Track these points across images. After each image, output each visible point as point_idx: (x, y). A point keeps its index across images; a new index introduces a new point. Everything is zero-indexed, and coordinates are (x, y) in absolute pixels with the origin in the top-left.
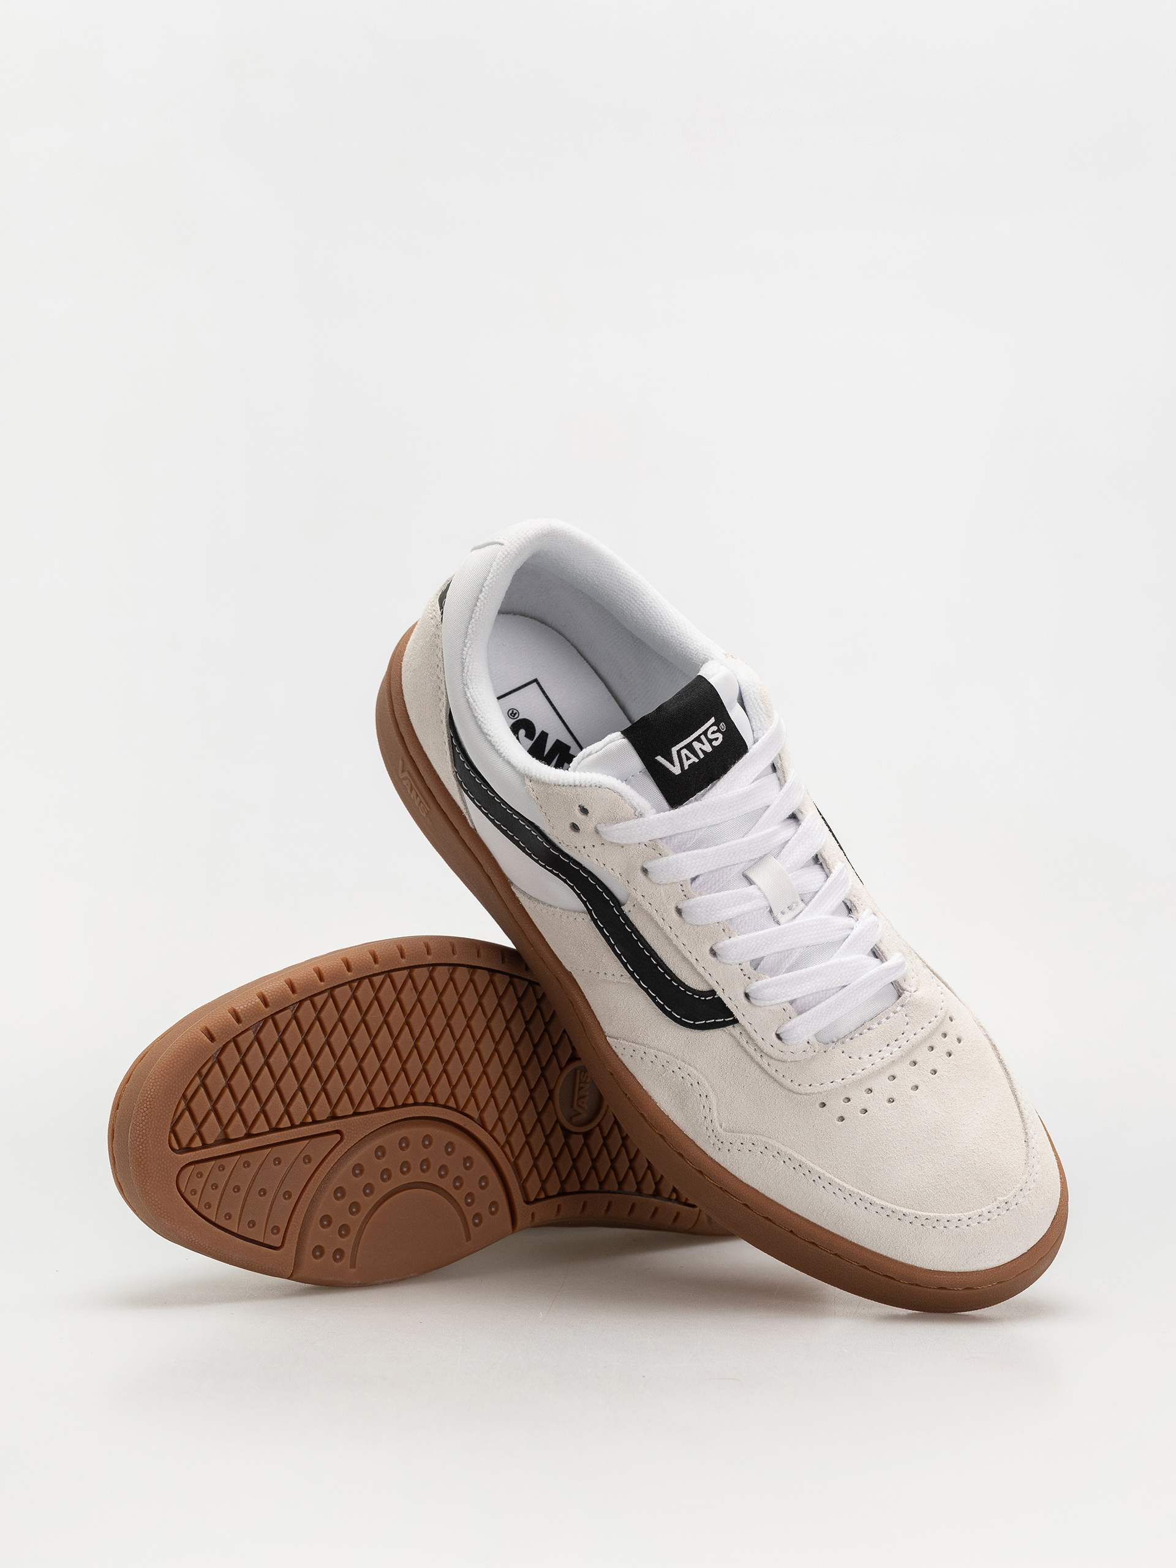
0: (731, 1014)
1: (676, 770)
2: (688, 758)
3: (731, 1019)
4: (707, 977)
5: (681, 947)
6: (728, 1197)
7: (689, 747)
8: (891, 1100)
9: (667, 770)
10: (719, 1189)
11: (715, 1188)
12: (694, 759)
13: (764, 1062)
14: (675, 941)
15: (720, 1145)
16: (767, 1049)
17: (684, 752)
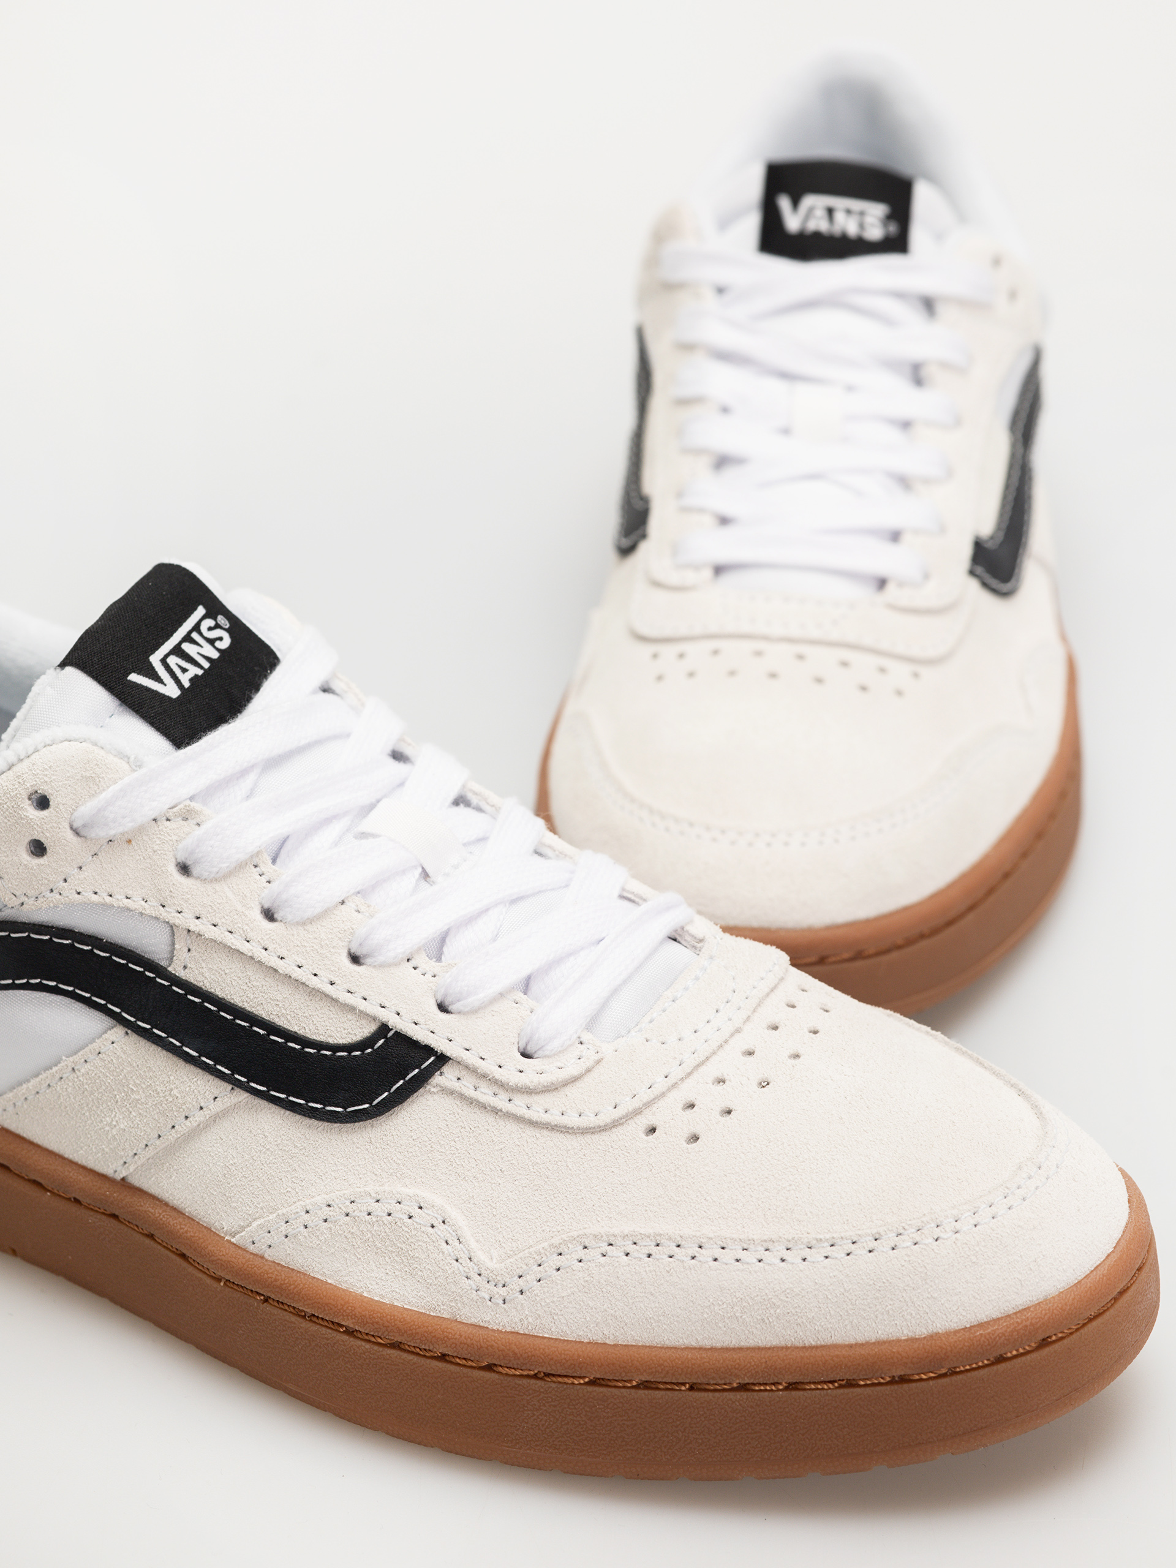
0: (428, 1050)
1: (171, 691)
2: (184, 670)
3: (432, 1059)
4: (362, 1005)
5: (297, 974)
6: (554, 1385)
7: (177, 651)
8: (764, 1084)
9: (156, 693)
10: (533, 1381)
11: (525, 1381)
12: (194, 671)
13: (518, 1105)
14: (282, 966)
15: (503, 1291)
16: (515, 1079)
17: (173, 661)
